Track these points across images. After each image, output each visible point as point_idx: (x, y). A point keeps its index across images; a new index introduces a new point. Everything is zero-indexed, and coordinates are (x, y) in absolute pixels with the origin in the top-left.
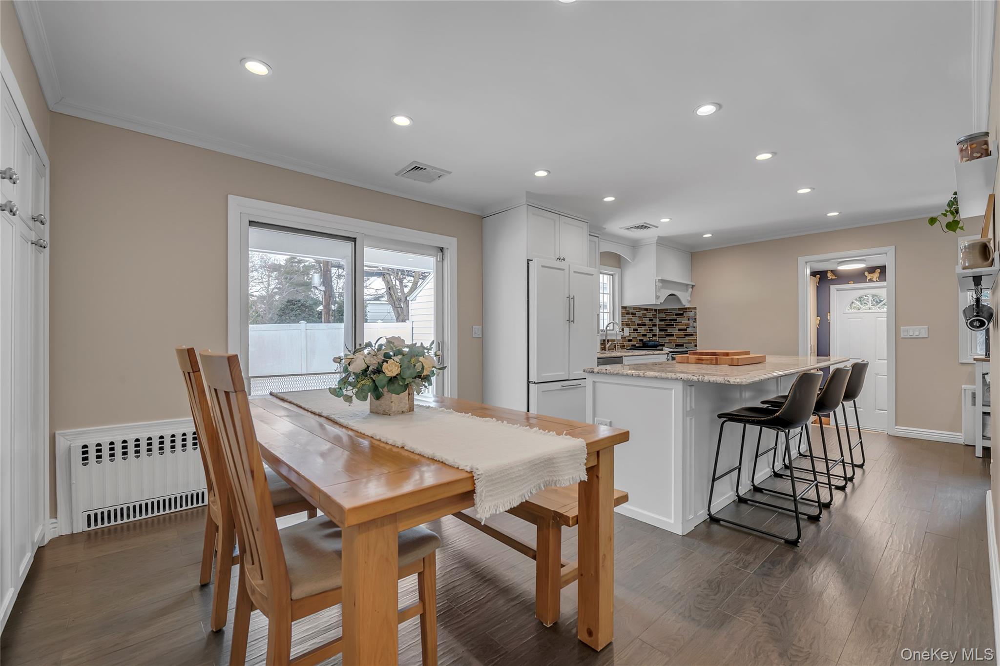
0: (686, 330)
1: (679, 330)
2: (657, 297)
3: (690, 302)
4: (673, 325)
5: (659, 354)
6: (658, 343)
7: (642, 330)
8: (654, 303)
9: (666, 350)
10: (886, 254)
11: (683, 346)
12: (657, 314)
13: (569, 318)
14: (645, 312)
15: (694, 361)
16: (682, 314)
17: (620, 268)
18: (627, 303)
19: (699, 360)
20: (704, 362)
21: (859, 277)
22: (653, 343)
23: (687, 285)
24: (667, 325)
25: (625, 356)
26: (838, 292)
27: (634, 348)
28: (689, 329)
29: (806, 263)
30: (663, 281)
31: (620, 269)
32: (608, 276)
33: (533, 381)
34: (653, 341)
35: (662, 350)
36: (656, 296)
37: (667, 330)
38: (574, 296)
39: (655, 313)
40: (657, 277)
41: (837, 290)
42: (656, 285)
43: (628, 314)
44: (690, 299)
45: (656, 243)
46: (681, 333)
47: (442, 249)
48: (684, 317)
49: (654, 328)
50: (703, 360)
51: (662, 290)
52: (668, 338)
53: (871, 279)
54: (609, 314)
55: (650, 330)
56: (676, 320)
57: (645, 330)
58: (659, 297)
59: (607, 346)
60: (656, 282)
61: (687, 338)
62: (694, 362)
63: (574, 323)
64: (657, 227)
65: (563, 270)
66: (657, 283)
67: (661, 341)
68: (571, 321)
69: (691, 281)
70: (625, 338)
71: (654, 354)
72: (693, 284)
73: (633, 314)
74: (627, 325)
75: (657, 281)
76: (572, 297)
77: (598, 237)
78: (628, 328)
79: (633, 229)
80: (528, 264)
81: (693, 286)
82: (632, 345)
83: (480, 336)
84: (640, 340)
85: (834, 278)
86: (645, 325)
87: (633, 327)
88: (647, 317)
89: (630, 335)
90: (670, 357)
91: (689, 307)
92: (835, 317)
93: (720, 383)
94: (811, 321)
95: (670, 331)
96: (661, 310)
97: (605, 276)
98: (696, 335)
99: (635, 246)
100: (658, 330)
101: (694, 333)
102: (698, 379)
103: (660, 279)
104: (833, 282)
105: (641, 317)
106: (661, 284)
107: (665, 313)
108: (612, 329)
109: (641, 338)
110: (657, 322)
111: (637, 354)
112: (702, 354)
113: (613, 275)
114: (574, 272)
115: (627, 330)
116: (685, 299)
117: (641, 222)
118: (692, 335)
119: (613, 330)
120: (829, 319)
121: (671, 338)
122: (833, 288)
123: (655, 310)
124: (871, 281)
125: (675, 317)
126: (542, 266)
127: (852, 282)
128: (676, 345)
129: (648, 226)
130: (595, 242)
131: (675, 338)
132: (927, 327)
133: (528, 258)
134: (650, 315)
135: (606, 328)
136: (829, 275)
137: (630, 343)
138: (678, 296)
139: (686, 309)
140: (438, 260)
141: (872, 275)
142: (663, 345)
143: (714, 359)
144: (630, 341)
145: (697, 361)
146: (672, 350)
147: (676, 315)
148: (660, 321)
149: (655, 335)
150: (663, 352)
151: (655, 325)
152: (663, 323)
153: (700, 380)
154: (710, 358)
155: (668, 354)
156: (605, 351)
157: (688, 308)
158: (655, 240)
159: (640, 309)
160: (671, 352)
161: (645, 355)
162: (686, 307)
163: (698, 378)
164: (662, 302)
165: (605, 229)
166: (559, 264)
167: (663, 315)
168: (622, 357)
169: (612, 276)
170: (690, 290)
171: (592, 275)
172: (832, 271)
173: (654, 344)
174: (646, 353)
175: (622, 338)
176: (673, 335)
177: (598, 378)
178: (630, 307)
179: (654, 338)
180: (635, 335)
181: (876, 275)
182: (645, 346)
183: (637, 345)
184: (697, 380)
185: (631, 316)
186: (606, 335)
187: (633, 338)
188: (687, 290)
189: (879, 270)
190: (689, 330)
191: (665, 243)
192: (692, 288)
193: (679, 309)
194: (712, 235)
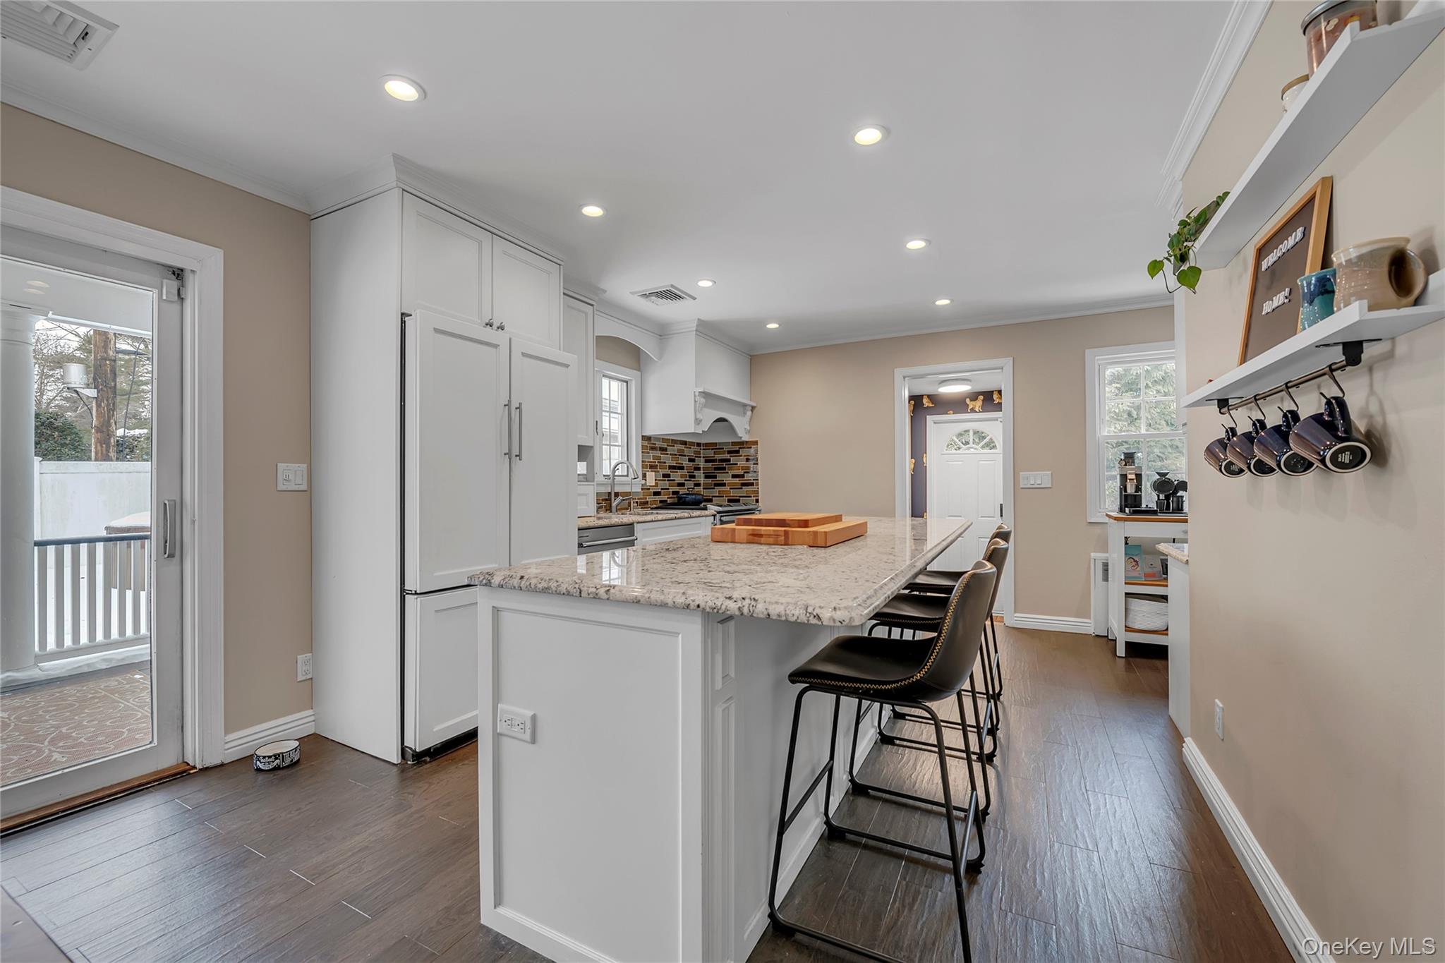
0: (742, 476)
1: (734, 476)
2: (698, 422)
3: (748, 432)
4: (724, 469)
5: (699, 516)
6: (701, 497)
7: (677, 476)
8: (693, 431)
9: (712, 509)
10: (1002, 368)
11: (738, 501)
12: (702, 451)
13: (510, 449)
14: (682, 447)
15: (744, 537)
16: (738, 452)
17: (639, 369)
18: (649, 432)
19: (754, 535)
20: (763, 540)
21: (958, 405)
22: (694, 497)
23: (745, 405)
24: (716, 469)
25: (638, 523)
26: (935, 425)
27: (664, 506)
28: (750, 475)
29: (904, 377)
30: (705, 395)
31: (639, 373)
32: (620, 383)
33: (413, 589)
34: (693, 494)
35: (705, 509)
36: (696, 419)
37: (715, 477)
38: (520, 404)
39: (697, 449)
40: (696, 387)
41: (935, 423)
42: (695, 401)
43: (653, 448)
44: (748, 428)
45: (696, 330)
46: (737, 480)
47: (178, 274)
48: (741, 456)
49: (696, 473)
50: (761, 536)
51: (706, 410)
52: (718, 489)
53: (972, 408)
54: (620, 448)
55: (691, 476)
56: (729, 460)
57: (682, 476)
58: (701, 421)
59: (614, 504)
60: (695, 396)
61: (745, 489)
62: (745, 541)
63: (520, 459)
64: (695, 299)
65: (496, 346)
66: (697, 398)
67: (707, 493)
68: (513, 455)
69: (751, 400)
70: (649, 489)
71: (691, 517)
72: (754, 404)
73: (663, 450)
74: (651, 467)
75: (697, 394)
76: (515, 404)
77: (592, 305)
78: (654, 473)
79: (653, 298)
80: (403, 322)
81: (753, 408)
82: (661, 502)
83: (304, 487)
84: (674, 493)
85: (931, 405)
86: (682, 468)
87: (662, 472)
88: (685, 456)
89: (657, 485)
90: (718, 521)
91: (747, 440)
92: (932, 459)
93: (795, 623)
94: (907, 465)
95: (720, 477)
96: (706, 444)
97: (615, 384)
98: (757, 484)
99: (663, 332)
100: (702, 475)
101: (754, 481)
102: (739, 608)
103: (702, 390)
104: (930, 411)
105: (675, 455)
106: (703, 400)
107: (712, 449)
108: (626, 474)
109: (676, 489)
110: (702, 464)
111: (660, 517)
112: (760, 523)
113: (627, 382)
114: (524, 355)
115: (651, 477)
116: (742, 427)
117: (666, 284)
118: (752, 484)
119: (627, 476)
120: (925, 461)
121: (722, 488)
122: (930, 419)
123: (699, 445)
124: (973, 411)
125: (727, 456)
126: (437, 331)
127: (951, 412)
128: (729, 501)
129: (680, 294)
130: (586, 314)
131: (727, 488)
132: (1050, 472)
133: (403, 311)
134: (689, 452)
135: (614, 471)
136: (925, 401)
137: (657, 498)
138: (732, 422)
139: (743, 443)
140: (164, 298)
141: (974, 403)
142: (710, 501)
143: (783, 534)
144: (656, 494)
145: (751, 537)
146: (721, 509)
147: (729, 452)
148: (706, 461)
149: (698, 485)
150: (706, 512)
151: (699, 469)
152: (710, 465)
153: (745, 611)
154: (774, 531)
155: (714, 516)
156: (611, 512)
157: (747, 442)
158: (694, 326)
159: (675, 442)
160: (719, 512)
161: (676, 518)
162: (743, 439)
163: (740, 605)
164: (706, 430)
165: (605, 291)
166: (490, 335)
167: (710, 453)
168: (632, 524)
169: (625, 384)
170: (749, 413)
171: (567, 366)
172: (929, 396)
173: (695, 499)
174: (677, 516)
175: (642, 489)
176: (724, 485)
177: (504, 600)
178: (657, 438)
179: (697, 489)
180: (666, 484)
181: (978, 404)
182: (681, 502)
183: (669, 501)
184: (737, 613)
185: (658, 453)
186: (613, 485)
187: (662, 489)
188: (745, 413)
189: (981, 397)
190: (749, 477)
191: (710, 331)
192: (752, 411)
193: (734, 444)
194: (780, 325)
